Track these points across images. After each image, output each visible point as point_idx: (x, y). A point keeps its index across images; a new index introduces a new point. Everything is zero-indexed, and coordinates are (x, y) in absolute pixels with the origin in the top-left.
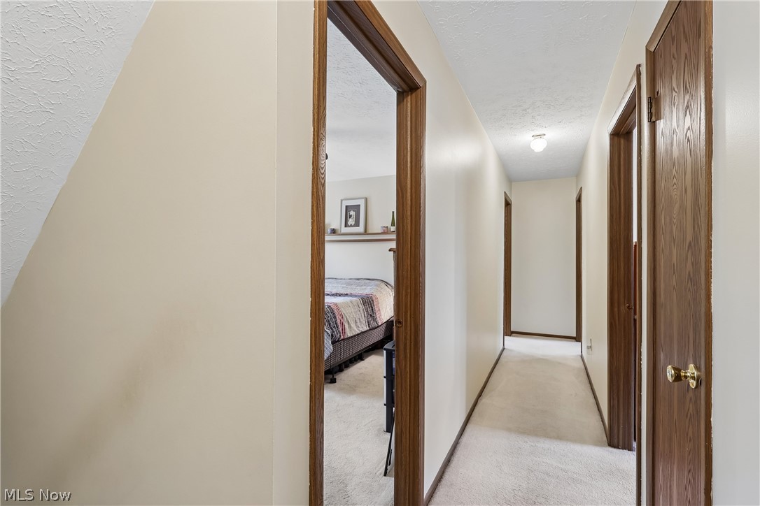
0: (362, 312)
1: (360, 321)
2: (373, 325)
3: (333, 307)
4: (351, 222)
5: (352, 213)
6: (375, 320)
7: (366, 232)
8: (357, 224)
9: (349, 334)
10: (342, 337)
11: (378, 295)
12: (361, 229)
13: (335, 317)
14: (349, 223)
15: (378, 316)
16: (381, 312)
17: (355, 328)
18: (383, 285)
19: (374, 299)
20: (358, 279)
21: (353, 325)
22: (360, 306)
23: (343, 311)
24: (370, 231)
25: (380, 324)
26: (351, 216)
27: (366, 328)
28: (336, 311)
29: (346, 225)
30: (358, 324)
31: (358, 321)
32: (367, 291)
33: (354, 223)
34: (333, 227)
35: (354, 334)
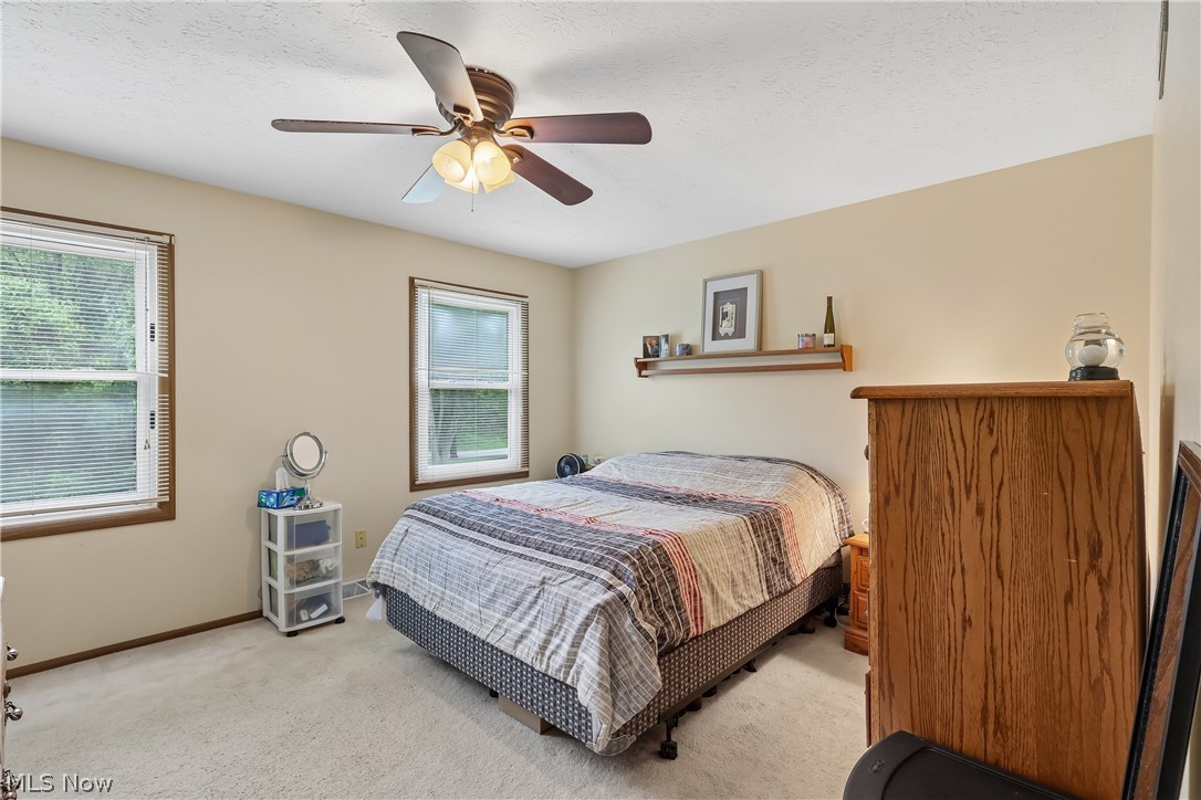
0: (750, 554)
1: (746, 581)
2: (780, 584)
3: (670, 548)
4: (726, 327)
5: (729, 308)
6: (785, 572)
7: (760, 350)
8: (740, 332)
9: (713, 620)
10: (693, 632)
11: (794, 505)
12: (748, 343)
13: (673, 580)
14: (722, 331)
15: (792, 560)
16: (801, 547)
17: (731, 602)
18: (804, 477)
19: (782, 515)
20: (742, 459)
21: (726, 595)
22: (747, 538)
23: (697, 557)
24: (770, 347)
25: (798, 581)
26: (725, 315)
27: (760, 597)
28: (677, 562)
29: (715, 336)
30: (741, 588)
31: (739, 580)
32: (763, 490)
33: (732, 329)
34: (686, 342)
35: (730, 617)
